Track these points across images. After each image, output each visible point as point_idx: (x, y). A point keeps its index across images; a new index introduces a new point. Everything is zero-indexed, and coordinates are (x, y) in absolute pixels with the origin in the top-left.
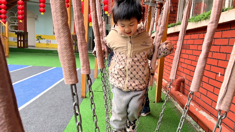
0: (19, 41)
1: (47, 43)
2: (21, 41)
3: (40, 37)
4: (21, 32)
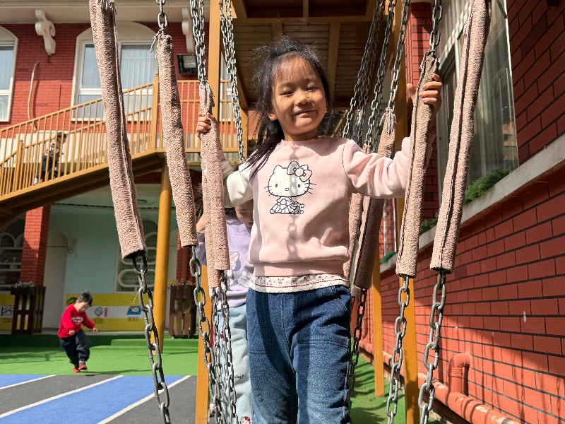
0: (20, 312)
1: (96, 317)
2: (23, 312)
4: (28, 288)
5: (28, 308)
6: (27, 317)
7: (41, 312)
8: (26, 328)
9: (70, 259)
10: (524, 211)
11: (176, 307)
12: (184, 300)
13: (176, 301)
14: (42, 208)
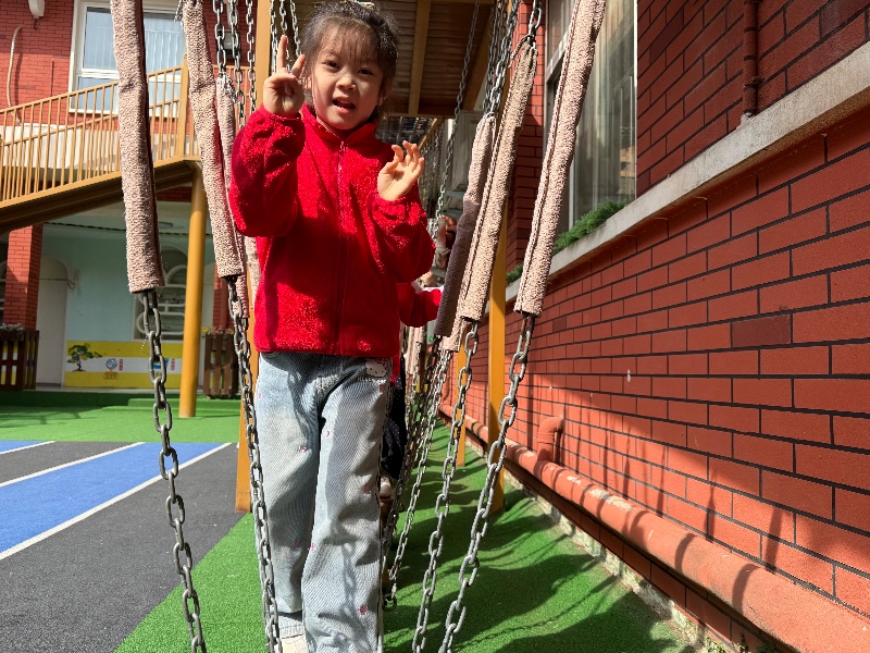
0: (4, 362)
1: (108, 370)
2: (10, 363)
3: (83, 349)
4: (15, 331)
5: (15, 357)
6: (14, 368)
7: (34, 363)
8: (13, 382)
9: (71, 296)
10: (637, 253)
11: (213, 360)
12: (223, 352)
13: (212, 354)
14: (31, 227)
